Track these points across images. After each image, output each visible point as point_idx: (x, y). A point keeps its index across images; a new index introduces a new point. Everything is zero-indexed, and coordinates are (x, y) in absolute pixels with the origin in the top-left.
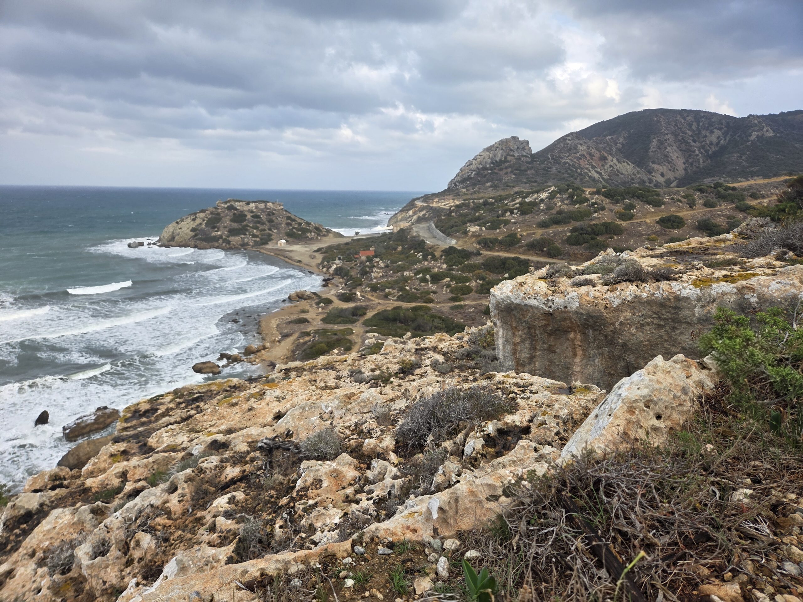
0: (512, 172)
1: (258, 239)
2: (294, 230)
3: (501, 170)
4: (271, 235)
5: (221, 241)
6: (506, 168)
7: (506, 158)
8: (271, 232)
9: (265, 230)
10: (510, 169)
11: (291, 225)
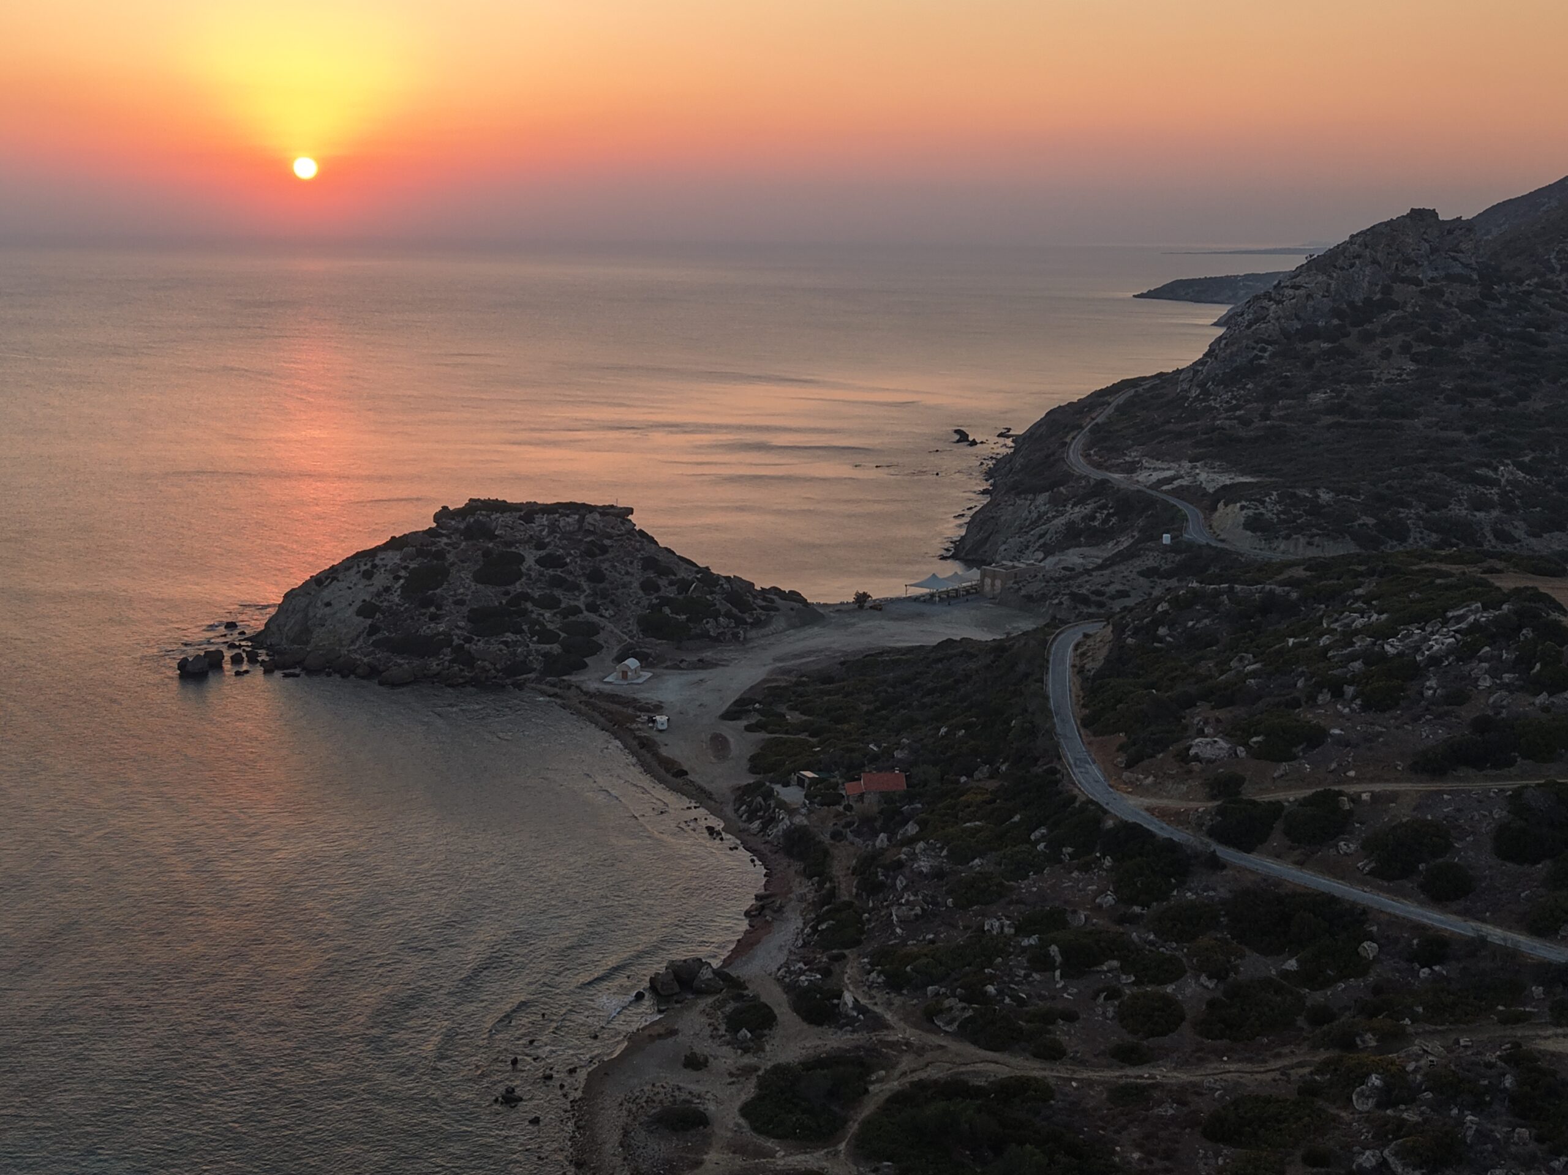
0: (1405, 348)
1: (556, 648)
2: (667, 610)
3: (1367, 338)
4: (594, 629)
5: (447, 654)
6: (1386, 332)
7: (1387, 290)
8: (593, 617)
9: (577, 611)
10: (1399, 338)
11: (657, 589)
